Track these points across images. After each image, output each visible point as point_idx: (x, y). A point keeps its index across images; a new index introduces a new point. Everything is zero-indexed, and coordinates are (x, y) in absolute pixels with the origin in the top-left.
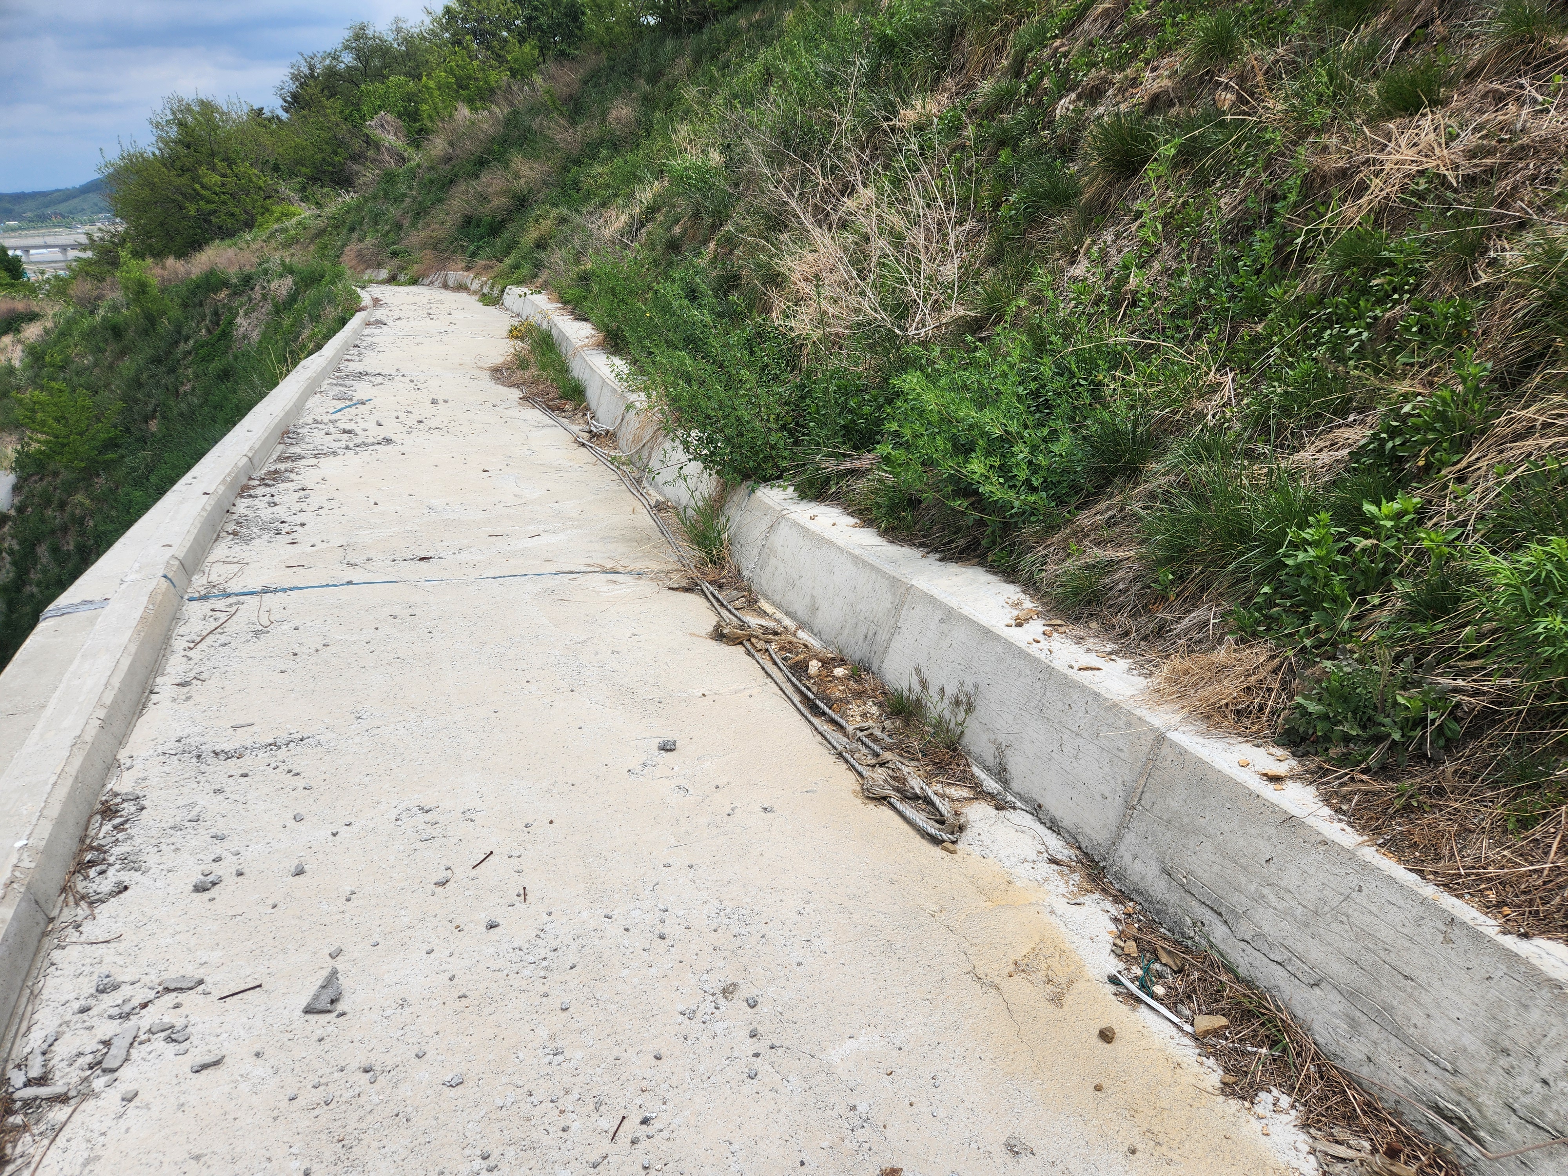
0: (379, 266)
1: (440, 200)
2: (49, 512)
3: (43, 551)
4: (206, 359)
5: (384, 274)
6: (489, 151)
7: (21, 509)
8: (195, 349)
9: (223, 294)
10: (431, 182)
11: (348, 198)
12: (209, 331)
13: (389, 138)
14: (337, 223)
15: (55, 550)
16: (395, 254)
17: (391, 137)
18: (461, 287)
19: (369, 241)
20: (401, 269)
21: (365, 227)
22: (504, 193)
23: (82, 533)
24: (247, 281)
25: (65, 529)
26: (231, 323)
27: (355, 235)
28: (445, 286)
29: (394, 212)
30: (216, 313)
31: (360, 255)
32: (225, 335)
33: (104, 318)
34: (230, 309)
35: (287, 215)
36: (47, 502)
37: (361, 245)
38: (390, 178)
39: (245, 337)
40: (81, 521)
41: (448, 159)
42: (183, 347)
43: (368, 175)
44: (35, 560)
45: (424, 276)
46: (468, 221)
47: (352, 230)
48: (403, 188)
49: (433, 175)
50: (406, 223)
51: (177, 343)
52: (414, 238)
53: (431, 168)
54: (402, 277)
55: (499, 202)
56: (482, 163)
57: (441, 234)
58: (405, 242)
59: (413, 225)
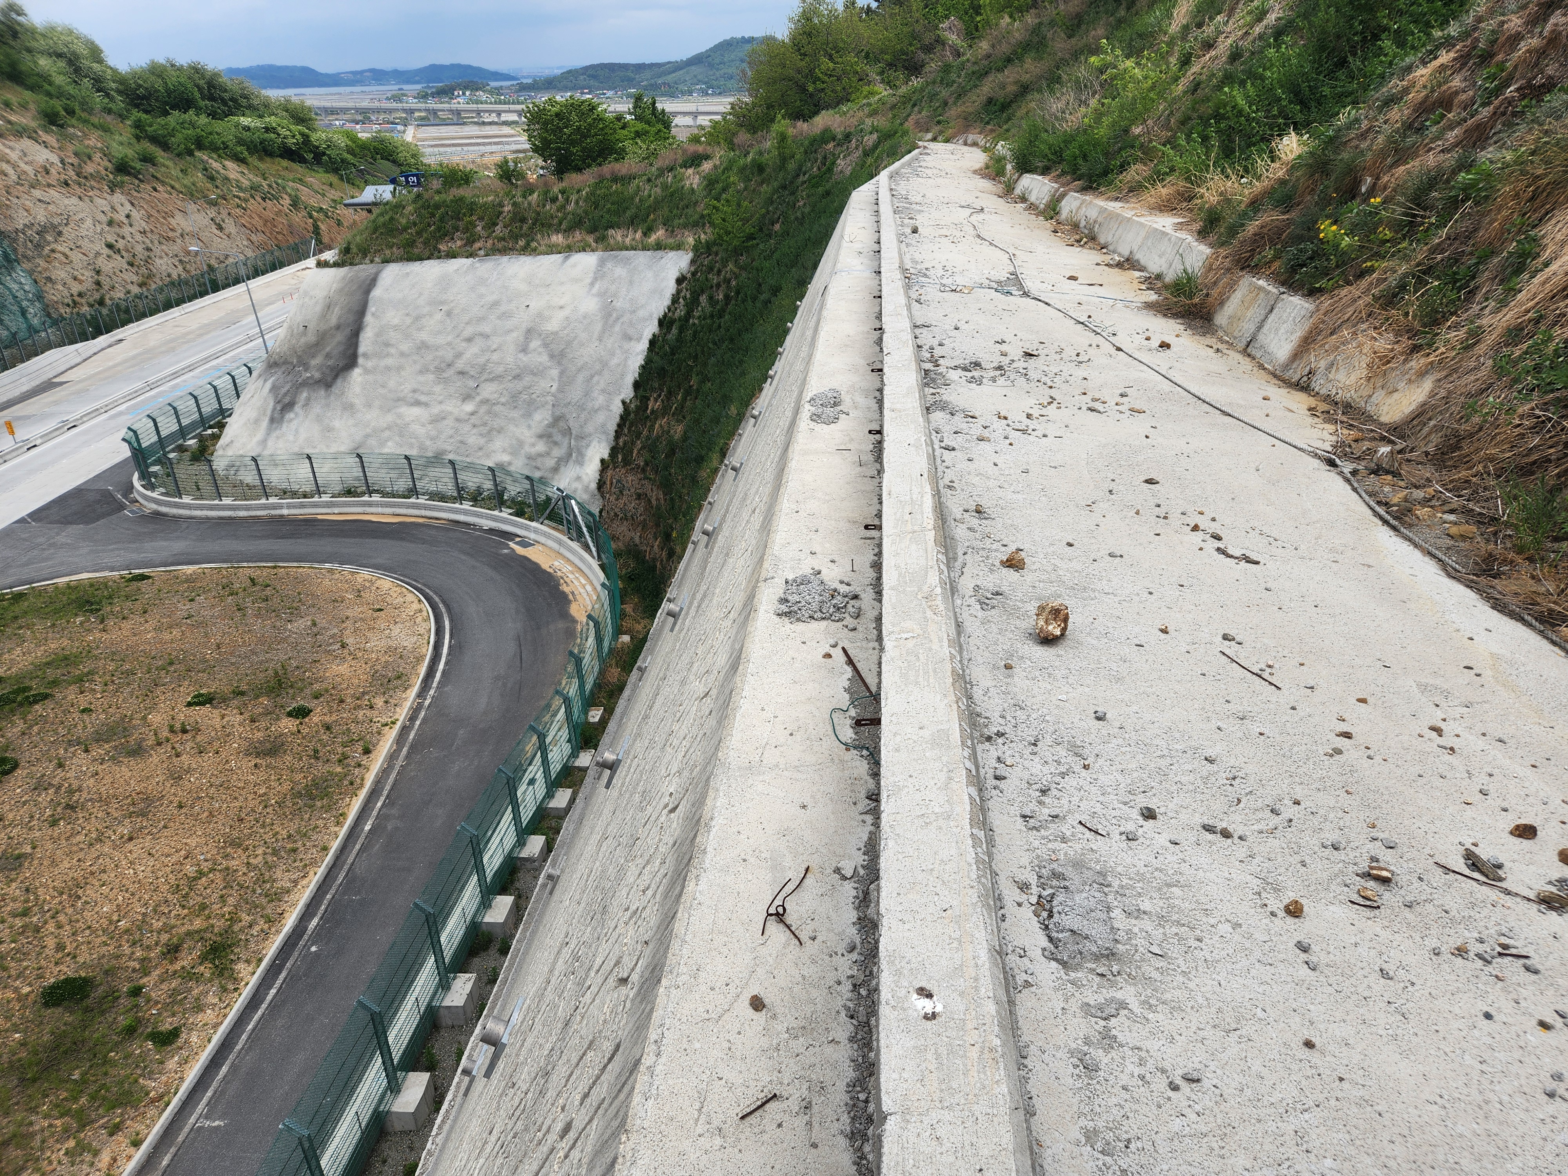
0: (927, 131)
1: (976, 86)
2: (710, 276)
3: (703, 299)
4: (816, 186)
5: (929, 136)
6: (1015, 53)
7: (694, 274)
8: (809, 180)
9: (831, 145)
10: (973, 73)
11: (916, 82)
12: (819, 169)
13: (953, 38)
14: (906, 100)
15: (711, 298)
16: (939, 122)
17: (954, 37)
18: (975, 144)
19: (924, 113)
20: (941, 132)
21: (923, 104)
22: (1016, 83)
23: (729, 287)
24: (847, 137)
25: (718, 285)
26: (834, 163)
27: (916, 109)
28: (965, 144)
29: (944, 93)
30: (825, 158)
31: (917, 123)
32: (830, 170)
33: (754, 160)
34: (834, 155)
35: (872, 93)
36: (711, 269)
37: (919, 116)
38: (946, 69)
39: (841, 172)
40: (728, 281)
41: (988, 56)
42: (801, 178)
43: (933, 66)
44: (699, 304)
45: (954, 137)
46: (990, 101)
47: (914, 105)
48: (953, 76)
49: (976, 68)
50: (951, 101)
51: (798, 175)
52: (953, 112)
53: (975, 63)
54: (940, 138)
55: (1012, 89)
56: (1009, 60)
57: (971, 110)
58: (947, 115)
59: (955, 103)
